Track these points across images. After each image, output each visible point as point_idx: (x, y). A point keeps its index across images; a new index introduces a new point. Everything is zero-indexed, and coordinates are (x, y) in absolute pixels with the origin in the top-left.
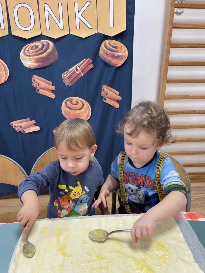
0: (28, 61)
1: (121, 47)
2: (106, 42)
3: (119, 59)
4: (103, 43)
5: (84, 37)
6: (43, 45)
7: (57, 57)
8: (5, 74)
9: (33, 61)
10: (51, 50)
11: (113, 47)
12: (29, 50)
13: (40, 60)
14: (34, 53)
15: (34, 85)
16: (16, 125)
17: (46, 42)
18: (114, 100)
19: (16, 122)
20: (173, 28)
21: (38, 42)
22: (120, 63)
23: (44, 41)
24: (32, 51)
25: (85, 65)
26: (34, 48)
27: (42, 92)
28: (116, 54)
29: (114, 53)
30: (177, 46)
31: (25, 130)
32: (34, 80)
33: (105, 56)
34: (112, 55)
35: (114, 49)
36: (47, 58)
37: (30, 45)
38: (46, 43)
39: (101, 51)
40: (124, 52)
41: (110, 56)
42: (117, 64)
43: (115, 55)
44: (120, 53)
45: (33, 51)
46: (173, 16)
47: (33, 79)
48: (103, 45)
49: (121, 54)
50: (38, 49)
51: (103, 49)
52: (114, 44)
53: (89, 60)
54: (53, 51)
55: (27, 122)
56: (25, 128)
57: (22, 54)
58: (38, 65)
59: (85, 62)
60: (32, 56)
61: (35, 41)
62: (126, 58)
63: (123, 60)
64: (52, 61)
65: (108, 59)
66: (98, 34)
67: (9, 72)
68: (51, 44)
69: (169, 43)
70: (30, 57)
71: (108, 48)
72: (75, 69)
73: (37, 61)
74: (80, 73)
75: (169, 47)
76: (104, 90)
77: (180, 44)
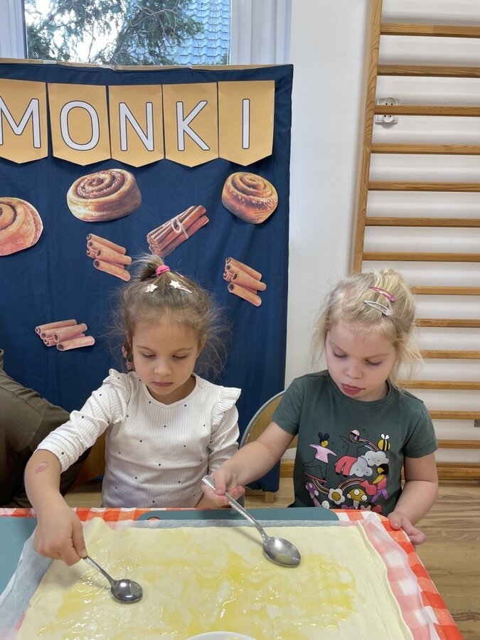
0: (82, 207)
1: (265, 186)
2: (235, 176)
3: (259, 209)
4: (230, 178)
5: (191, 165)
6: (113, 178)
7: (138, 201)
8: (35, 229)
9: (91, 207)
10: (128, 187)
11: (249, 186)
12: (86, 187)
13: (106, 206)
14: (95, 193)
15: (89, 254)
16: (47, 332)
17: (120, 173)
18: (251, 289)
19: (47, 327)
20: (373, 152)
21: (104, 173)
22: (262, 217)
23: (116, 171)
24: (91, 188)
25: (191, 218)
26: (95, 183)
27: (104, 267)
28: (255, 199)
29: (251, 197)
30: (383, 187)
31: (64, 343)
32: (91, 244)
33: (233, 203)
34: (246, 200)
35: (251, 189)
36: (120, 202)
37: (88, 177)
38: (119, 175)
39: (225, 193)
40: (270, 196)
41: (243, 203)
42: (257, 218)
43: (254, 202)
44: (263, 197)
45: (94, 188)
46: (372, 130)
47: (89, 242)
48: (229, 182)
49: (264, 200)
50: (103, 185)
51: (229, 189)
52: (251, 180)
53: (201, 209)
54: (132, 189)
55: (70, 328)
56: (66, 339)
57: (70, 194)
58: (101, 216)
59: (193, 212)
60: (91, 198)
61: (98, 171)
62: (273, 207)
63: (268, 211)
64: (128, 208)
65: (240, 208)
66: (219, 159)
67: (42, 227)
68: (129, 177)
69: (365, 181)
70: (86, 200)
71: (240, 188)
72: (172, 225)
73: (100, 207)
74: (182, 233)
75: (365, 188)
76: (229, 267)
77: (389, 184)
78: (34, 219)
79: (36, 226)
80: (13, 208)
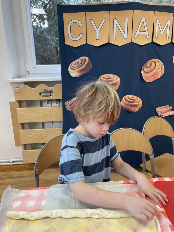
19: (159, 109)
55: (167, 108)
56: (164, 113)
67: (164, 71)
78: (162, 67)
79: (162, 70)
80: (155, 63)
